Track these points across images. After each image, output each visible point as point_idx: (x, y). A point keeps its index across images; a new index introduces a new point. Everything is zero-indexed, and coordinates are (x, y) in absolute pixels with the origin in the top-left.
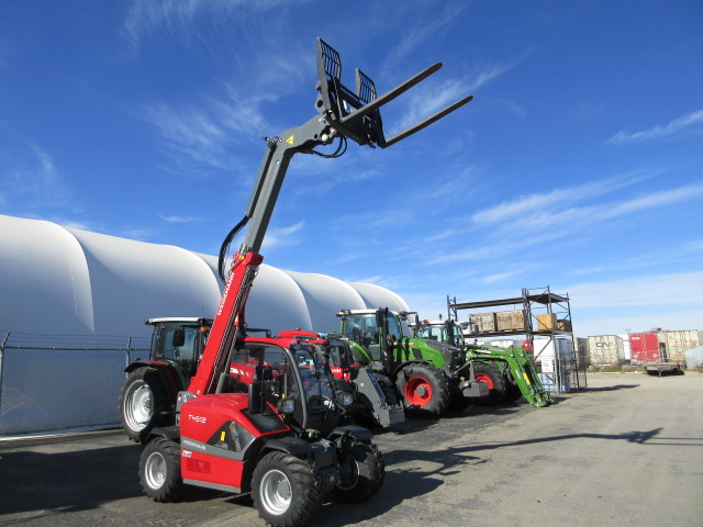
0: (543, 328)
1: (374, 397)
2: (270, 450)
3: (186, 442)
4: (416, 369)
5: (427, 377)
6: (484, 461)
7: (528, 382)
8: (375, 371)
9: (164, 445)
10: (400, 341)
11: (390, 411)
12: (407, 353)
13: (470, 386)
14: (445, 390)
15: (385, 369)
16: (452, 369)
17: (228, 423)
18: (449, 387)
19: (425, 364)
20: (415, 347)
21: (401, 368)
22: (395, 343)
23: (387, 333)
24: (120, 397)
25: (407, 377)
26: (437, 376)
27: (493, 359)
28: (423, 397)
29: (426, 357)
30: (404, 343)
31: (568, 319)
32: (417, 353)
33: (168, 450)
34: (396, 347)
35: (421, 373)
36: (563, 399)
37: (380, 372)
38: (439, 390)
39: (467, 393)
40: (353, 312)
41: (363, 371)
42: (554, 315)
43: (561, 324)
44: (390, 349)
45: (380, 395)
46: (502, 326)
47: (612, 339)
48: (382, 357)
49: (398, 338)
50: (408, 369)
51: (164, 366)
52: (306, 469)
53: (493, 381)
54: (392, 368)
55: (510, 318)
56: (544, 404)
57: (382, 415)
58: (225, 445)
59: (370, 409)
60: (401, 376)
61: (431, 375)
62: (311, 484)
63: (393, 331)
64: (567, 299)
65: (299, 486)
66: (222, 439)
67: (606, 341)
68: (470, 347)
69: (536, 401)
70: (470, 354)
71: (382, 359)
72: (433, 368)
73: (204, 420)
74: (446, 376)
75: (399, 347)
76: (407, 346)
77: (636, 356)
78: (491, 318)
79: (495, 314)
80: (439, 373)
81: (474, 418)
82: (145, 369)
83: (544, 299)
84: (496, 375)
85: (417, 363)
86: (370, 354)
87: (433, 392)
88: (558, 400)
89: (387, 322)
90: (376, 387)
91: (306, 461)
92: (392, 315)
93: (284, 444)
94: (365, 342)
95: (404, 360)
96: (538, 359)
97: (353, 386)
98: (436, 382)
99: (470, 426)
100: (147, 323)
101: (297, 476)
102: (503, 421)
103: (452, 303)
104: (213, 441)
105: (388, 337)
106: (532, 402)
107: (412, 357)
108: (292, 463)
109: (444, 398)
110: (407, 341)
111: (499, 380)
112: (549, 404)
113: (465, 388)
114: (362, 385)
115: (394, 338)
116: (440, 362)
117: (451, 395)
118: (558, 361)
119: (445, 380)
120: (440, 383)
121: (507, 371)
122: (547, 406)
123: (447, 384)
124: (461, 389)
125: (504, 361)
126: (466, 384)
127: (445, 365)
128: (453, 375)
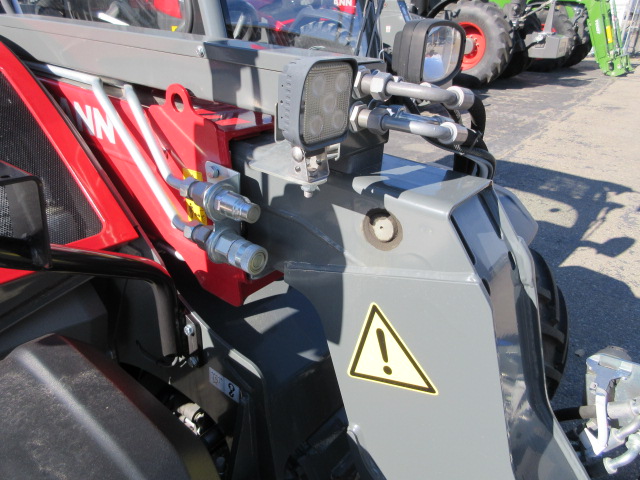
4: (467, 8)
5: (483, 22)
7: (610, 40)
14: (507, 43)
15: (414, 8)
16: (519, 12)
21: (442, 8)
26: (500, 22)
27: (563, 2)
35: (472, 16)
41: (391, 3)
54: (426, 8)
56: (623, 71)
72: (494, 9)
74: (510, 23)
80: (502, 20)
84: (566, 26)
87: (487, 48)
88: (633, 67)
98: (495, 32)
106: (605, 67)
112: (627, 72)
113: (535, 43)
114: (388, 28)
117: (514, 53)
118: (632, 14)
119: (510, 29)
120: (503, 33)
121: (582, 20)
122: (624, 75)
123: (512, 35)
124: (527, 45)
125: (582, 5)
126: (538, 37)
127: (508, 6)
128: (518, 22)
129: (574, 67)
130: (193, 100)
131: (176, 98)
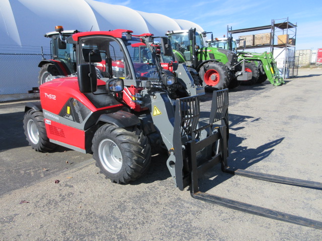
0: (281, 43)
1: (187, 81)
2: (103, 123)
3: (46, 113)
4: (211, 65)
5: (217, 69)
6: (257, 120)
7: (273, 72)
8: (188, 66)
9: (35, 114)
10: (202, 49)
11: (197, 89)
12: (206, 56)
13: (242, 74)
14: (227, 76)
15: (193, 65)
16: (232, 65)
17: (71, 100)
18: (230, 75)
19: (217, 62)
20: (211, 52)
21: (202, 65)
22: (199, 51)
23: (195, 44)
24: (39, 82)
25: (205, 70)
26: (224, 69)
27: (253, 60)
28: (214, 81)
29: (217, 58)
30: (204, 50)
31: (294, 38)
32: (212, 55)
33: (38, 118)
34: (200, 53)
35: (214, 67)
36: (288, 82)
37: (190, 67)
38: (224, 77)
39: (239, 79)
40: (175, 32)
41: (180, 65)
42: (288, 36)
43: (291, 41)
44: (196, 54)
45: (191, 79)
46: (257, 42)
47: (308, 52)
48: (192, 58)
49: (200, 47)
50: (206, 65)
51: (59, 62)
52: (134, 140)
53: (253, 72)
54: (197, 65)
55: (262, 38)
56: (280, 84)
57: (192, 91)
58: (71, 117)
59: (184, 87)
60: (202, 69)
61: (220, 68)
62: (139, 152)
63: (198, 43)
64: (296, 26)
65: (128, 154)
66: (68, 112)
67: (305, 52)
68: (240, 53)
69: (275, 82)
70: (240, 57)
71: (191, 59)
72: (221, 64)
73: (54, 97)
74: (228, 69)
75: (201, 52)
76: (206, 52)
77: (319, 60)
78: (251, 38)
79: (254, 36)
80: (224, 68)
81: (242, 92)
82: (48, 65)
83: (283, 26)
84: (255, 69)
85: (212, 61)
86: (184, 57)
87: (221, 78)
88: (286, 82)
89: (195, 37)
90: (188, 74)
91: (134, 133)
92: (198, 34)
93: (114, 118)
94: (182, 50)
95: (204, 60)
96: (275, 61)
97: (175, 75)
98: (223, 72)
99: (241, 97)
100: (46, 36)
101: (125, 146)
102: (259, 94)
103: (230, 30)
104: (63, 114)
105: (196, 46)
106: (272, 83)
107: (208, 58)
108: (121, 135)
109: (226, 81)
110: (206, 49)
111: (256, 71)
112: (282, 84)
113: (239, 75)
114: (180, 74)
115: (199, 48)
116: (226, 61)
117: (231, 79)
118: (286, 61)
119: (228, 71)
120: (225, 73)
121: (261, 66)
122: (281, 85)
123: (229, 73)
124: (236, 76)
125: (260, 61)
126: (240, 73)
127: (228, 63)
128: (232, 68)
129: (263, 83)
130: (135, 87)
131: (132, 87)
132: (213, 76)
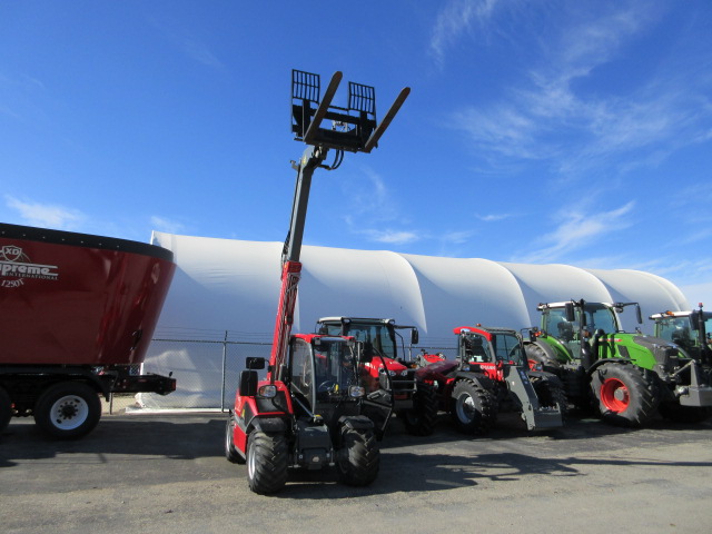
1: (524, 397)
4: (611, 369)
10: (605, 337)
11: (536, 414)
13: (686, 392)
14: (646, 394)
15: (581, 368)
16: (668, 369)
18: (653, 392)
19: (627, 363)
20: (621, 343)
22: (601, 340)
25: (602, 379)
28: (623, 402)
30: (609, 339)
32: (624, 350)
34: (601, 344)
35: (616, 374)
38: (637, 395)
39: (684, 401)
40: (551, 305)
41: (513, 369)
45: (530, 395)
48: (581, 354)
50: (603, 368)
57: (529, 416)
60: (595, 376)
61: (627, 376)
71: (581, 357)
86: (571, 352)
90: (526, 386)
95: (600, 358)
101: (258, 449)
107: (618, 355)
109: (644, 404)
110: (612, 337)
113: (680, 395)
114: (514, 383)
116: (649, 362)
117: (656, 401)
124: (676, 394)
126: (680, 390)
127: (656, 366)
128: (668, 378)
132: (619, 393)
